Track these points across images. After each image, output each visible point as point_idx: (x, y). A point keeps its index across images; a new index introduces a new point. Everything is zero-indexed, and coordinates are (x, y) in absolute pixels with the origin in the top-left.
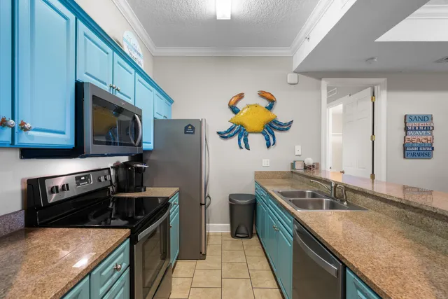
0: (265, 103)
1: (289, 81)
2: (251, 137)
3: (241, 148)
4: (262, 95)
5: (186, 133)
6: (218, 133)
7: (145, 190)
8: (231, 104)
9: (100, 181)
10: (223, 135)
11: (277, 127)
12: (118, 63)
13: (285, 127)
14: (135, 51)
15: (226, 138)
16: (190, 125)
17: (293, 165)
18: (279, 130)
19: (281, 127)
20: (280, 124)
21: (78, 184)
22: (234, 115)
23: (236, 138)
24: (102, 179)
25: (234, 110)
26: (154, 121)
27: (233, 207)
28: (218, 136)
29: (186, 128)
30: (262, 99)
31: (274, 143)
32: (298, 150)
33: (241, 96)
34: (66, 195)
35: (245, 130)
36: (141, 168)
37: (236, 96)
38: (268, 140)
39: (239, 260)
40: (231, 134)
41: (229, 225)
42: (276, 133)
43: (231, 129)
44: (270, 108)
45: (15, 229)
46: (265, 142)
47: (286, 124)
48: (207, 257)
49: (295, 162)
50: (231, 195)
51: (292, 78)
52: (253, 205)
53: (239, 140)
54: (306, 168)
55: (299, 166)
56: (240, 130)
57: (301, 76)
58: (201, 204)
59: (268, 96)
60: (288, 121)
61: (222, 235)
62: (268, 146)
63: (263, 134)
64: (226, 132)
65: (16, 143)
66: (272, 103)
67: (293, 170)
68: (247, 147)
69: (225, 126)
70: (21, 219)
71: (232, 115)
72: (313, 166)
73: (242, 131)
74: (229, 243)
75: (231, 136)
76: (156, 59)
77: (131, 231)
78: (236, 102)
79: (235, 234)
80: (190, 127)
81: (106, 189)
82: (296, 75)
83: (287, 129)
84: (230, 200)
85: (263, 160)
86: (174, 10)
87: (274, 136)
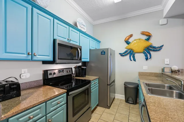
0: (145, 37)
1: (160, 23)
2: (136, 55)
3: (131, 60)
4: (143, 33)
5: (101, 54)
6: (120, 54)
7: (85, 77)
8: (126, 40)
9: (67, 72)
10: (122, 55)
11: (153, 49)
12: (71, 30)
13: (157, 49)
14: (82, 25)
15: (124, 56)
16: (103, 51)
17: (163, 70)
18: (154, 51)
19: (155, 49)
20: (154, 47)
21: (59, 73)
22: (127, 45)
23: (129, 55)
24: (68, 71)
25: (127, 42)
26: (90, 50)
27: (126, 88)
28: (120, 55)
29: (102, 52)
30: (142, 35)
31: (150, 58)
32: (167, 61)
33: (131, 36)
34: (55, 76)
35: (133, 52)
36: (84, 68)
37: (128, 36)
38: (146, 56)
39: (125, 113)
40: (126, 54)
41: (124, 96)
42: (152, 52)
43: (126, 52)
44: (148, 40)
45: (40, 85)
46: (145, 57)
47: (158, 47)
48: (110, 108)
49: (164, 68)
50: (125, 82)
51: (163, 21)
52: (137, 89)
53: (130, 57)
54: (172, 72)
55: (167, 71)
56: (130, 51)
57: (169, 19)
58: (108, 85)
59: (147, 34)
60: (160, 46)
61: (121, 100)
62: (147, 59)
63: (143, 53)
64: (124, 53)
65: (33, 60)
66: (149, 37)
67: (163, 73)
68: (135, 60)
69: (123, 51)
70: (42, 82)
71: (126, 45)
72: (179, 71)
73: (132, 52)
74: (123, 104)
75: (126, 55)
76: (94, 26)
77: (67, 91)
78: (129, 39)
79: (127, 101)
80: (103, 52)
81: (71, 75)
82: (166, 20)
83: (159, 50)
84: (125, 85)
85: (144, 66)
86: (97, 5)
87: (150, 54)
